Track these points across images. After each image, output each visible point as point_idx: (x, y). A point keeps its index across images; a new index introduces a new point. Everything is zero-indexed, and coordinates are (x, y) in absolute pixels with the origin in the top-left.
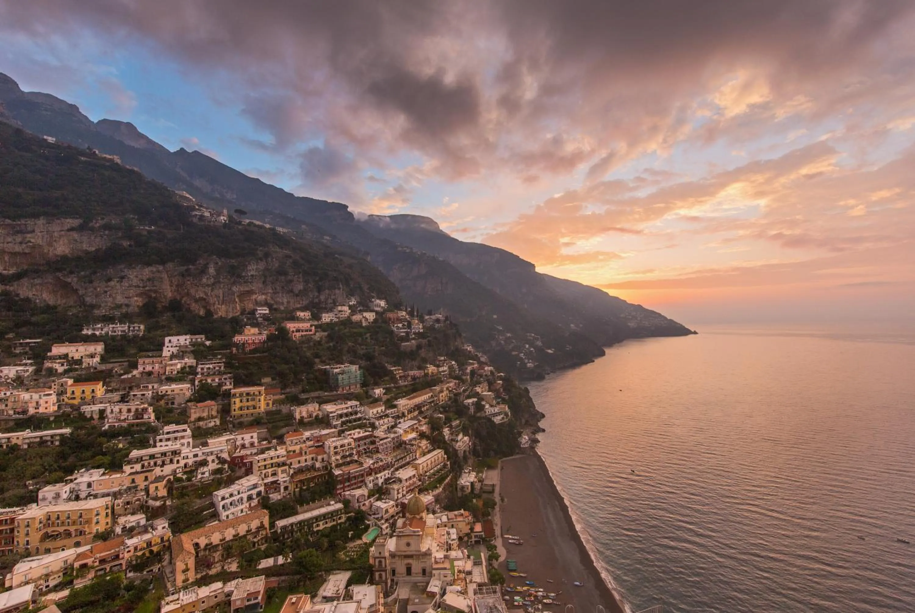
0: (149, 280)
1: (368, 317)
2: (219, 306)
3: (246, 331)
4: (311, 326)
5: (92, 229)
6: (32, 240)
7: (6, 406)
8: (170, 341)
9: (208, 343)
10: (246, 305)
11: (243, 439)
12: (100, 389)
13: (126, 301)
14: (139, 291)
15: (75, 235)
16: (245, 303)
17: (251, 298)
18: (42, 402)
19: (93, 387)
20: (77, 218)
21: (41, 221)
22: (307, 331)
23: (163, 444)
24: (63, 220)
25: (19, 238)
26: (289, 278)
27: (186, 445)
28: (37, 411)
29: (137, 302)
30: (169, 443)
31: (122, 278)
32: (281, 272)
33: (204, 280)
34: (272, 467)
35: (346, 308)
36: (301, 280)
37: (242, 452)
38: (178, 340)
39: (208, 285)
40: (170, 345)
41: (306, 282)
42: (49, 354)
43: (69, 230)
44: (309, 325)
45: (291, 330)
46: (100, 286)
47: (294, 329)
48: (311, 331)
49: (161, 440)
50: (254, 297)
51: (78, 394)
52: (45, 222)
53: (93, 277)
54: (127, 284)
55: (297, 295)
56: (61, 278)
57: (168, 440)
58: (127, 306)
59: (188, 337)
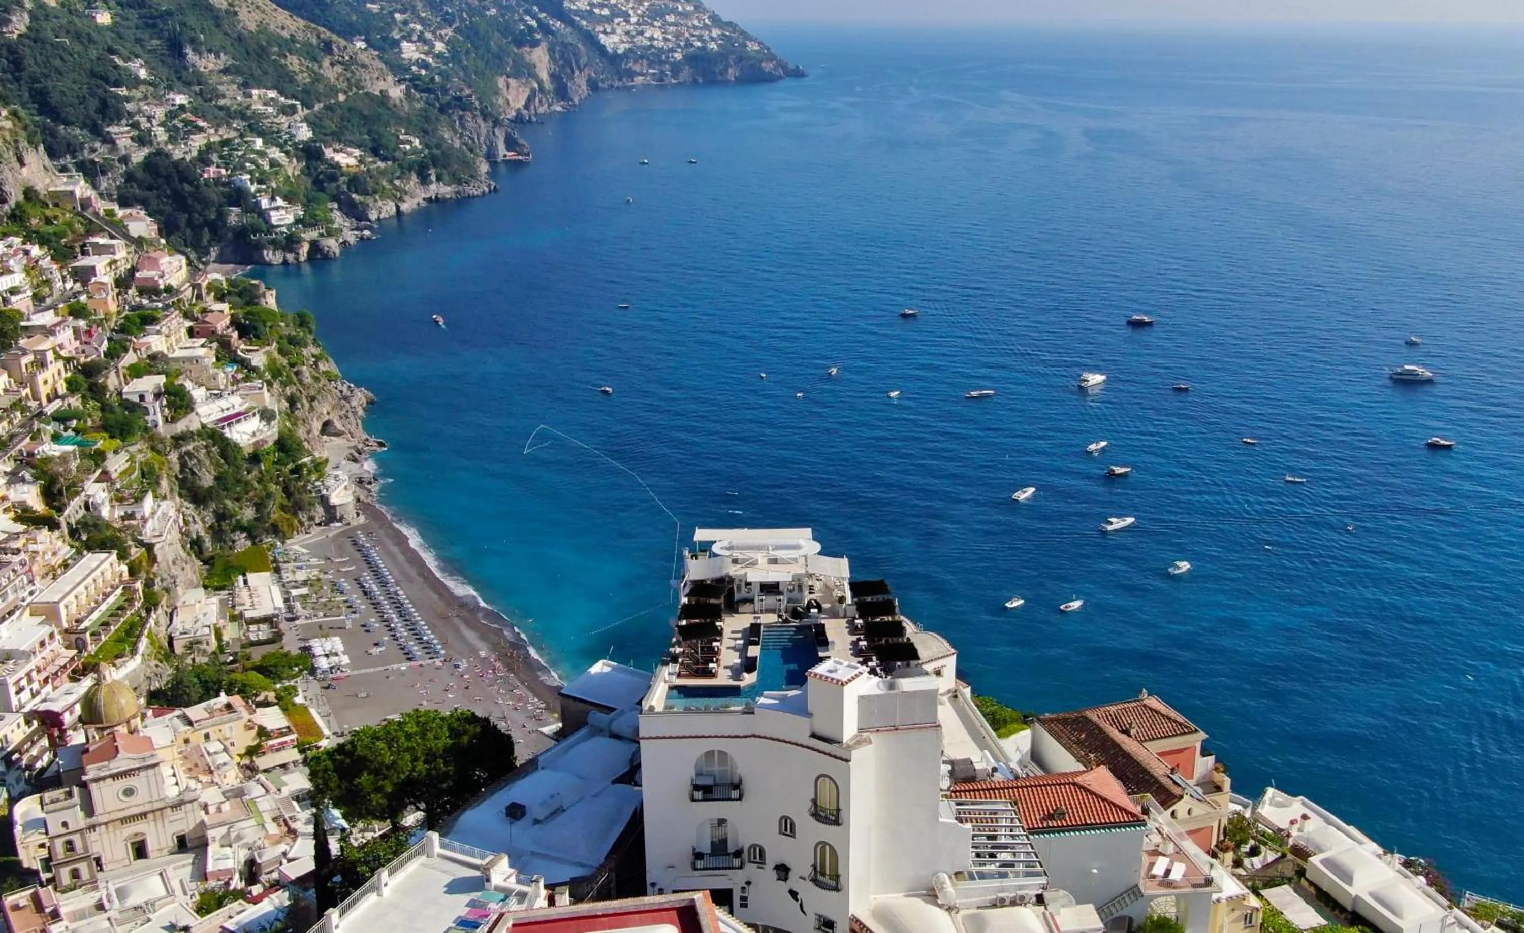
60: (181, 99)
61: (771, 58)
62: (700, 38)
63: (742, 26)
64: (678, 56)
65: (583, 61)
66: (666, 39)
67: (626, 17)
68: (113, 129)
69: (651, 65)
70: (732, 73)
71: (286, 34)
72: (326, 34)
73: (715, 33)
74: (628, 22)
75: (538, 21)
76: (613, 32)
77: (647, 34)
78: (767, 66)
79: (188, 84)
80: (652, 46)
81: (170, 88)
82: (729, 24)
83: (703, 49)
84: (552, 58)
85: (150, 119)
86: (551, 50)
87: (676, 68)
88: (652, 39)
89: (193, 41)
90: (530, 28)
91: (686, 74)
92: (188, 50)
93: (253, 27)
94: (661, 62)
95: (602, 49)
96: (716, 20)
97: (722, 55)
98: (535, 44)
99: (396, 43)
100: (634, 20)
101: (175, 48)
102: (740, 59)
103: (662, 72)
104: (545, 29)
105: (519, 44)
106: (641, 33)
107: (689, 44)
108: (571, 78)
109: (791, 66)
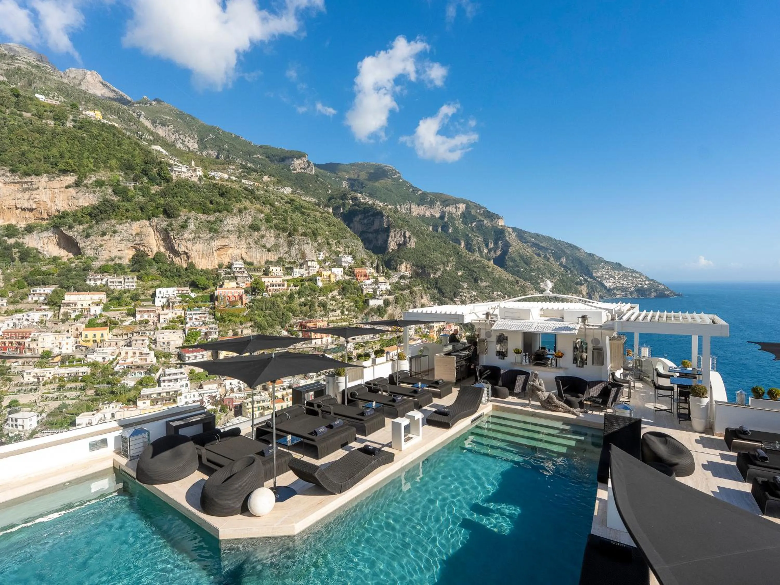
0: (137, 234)
1: (336, 273)
2: (200, 260)
3: (226, 286)
4: (284, 281)
5: (86, 186)
6: (38, 197)
7: (37, 345)
8: (160, 292)
9: (193, 295)
10: (223, 259)
11: (231, 384)
12: (107, 334)
13: (119, 254)
14: (130, 245)
15: (72, 191)
16: (222, 257)
17: (228, 253)
18: (64, 343)
19: (102, 332)
20: (72, 175)
21: (44, 178)
22: (279, 285)
23: (167, 383)
24: (61, 177)
25: (27, 195)
26: (262, 233)
27: (184, 386)
28: (60, 350)
29: (129, 254)
30: (171, 384)
31: (115, 232)
32: (255, 228)
33: (186, 235)
34: (259, 410)
35: (315, 264)
36: (272, 235)
37: (231, 395)
38: (167, 291)
39: (189, 240)
40: (160, 296)
41: (277, 236)
42: (63, 301)
43: (67, 187)
44: (281, 279)
45: (266, 284)
46: (97, 240)
47: (269, 284)
48: (283, 285)
49: (164, 381)
50: (230, 251)
51: (90, 337)
52: (47, 180)
53: (90, 231)
54: (119, 239)
55: (269, 250)
56: (64, 232)
57: (169, 381)
58: (120, 258)
59: (175, 289)
60: (474, 293)
61: (668, 290)
62: (641, 284)
63: (657, 281)
64: (632, 289)
65: (598, 290)
66: (628, 284)
67: (614, 277)
68: (456, 299)
69: (622, 291)
70: (653, 295)
71: (506, 278)
72: (517, 278)
73: (647, 283)
74: (615, 279)
75: (584, 279)
76: (610, 282)
77: (622, 283)
78: (667, 293)
79: (478, 289)
80: (623, 286)
81: (472, 290)
82: (653, 280)
83: (642, 287)
84: (588, 289)
85: (466, 297)
86: (588, 286)
87: (631, 293)
88: (623, 284)
89: (481, 279)
90: (581, 280)
91: (635, 294)
92: (479, 281)
93: (497, 276)
94: (626, 291)
95: (605, 287)
96: (647, 279)
97: (649, 290)
98: (582, 284)
99: (539, 283)
100: (617, 278)
101: (476, 280)
102: (656, 290)
103: (626, 294)
104: (586, 281)
105: (577, 284)
106: (619, 282)
107: (636, 285)
108: (594, 294)
109: (677, 293)
